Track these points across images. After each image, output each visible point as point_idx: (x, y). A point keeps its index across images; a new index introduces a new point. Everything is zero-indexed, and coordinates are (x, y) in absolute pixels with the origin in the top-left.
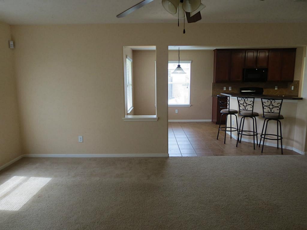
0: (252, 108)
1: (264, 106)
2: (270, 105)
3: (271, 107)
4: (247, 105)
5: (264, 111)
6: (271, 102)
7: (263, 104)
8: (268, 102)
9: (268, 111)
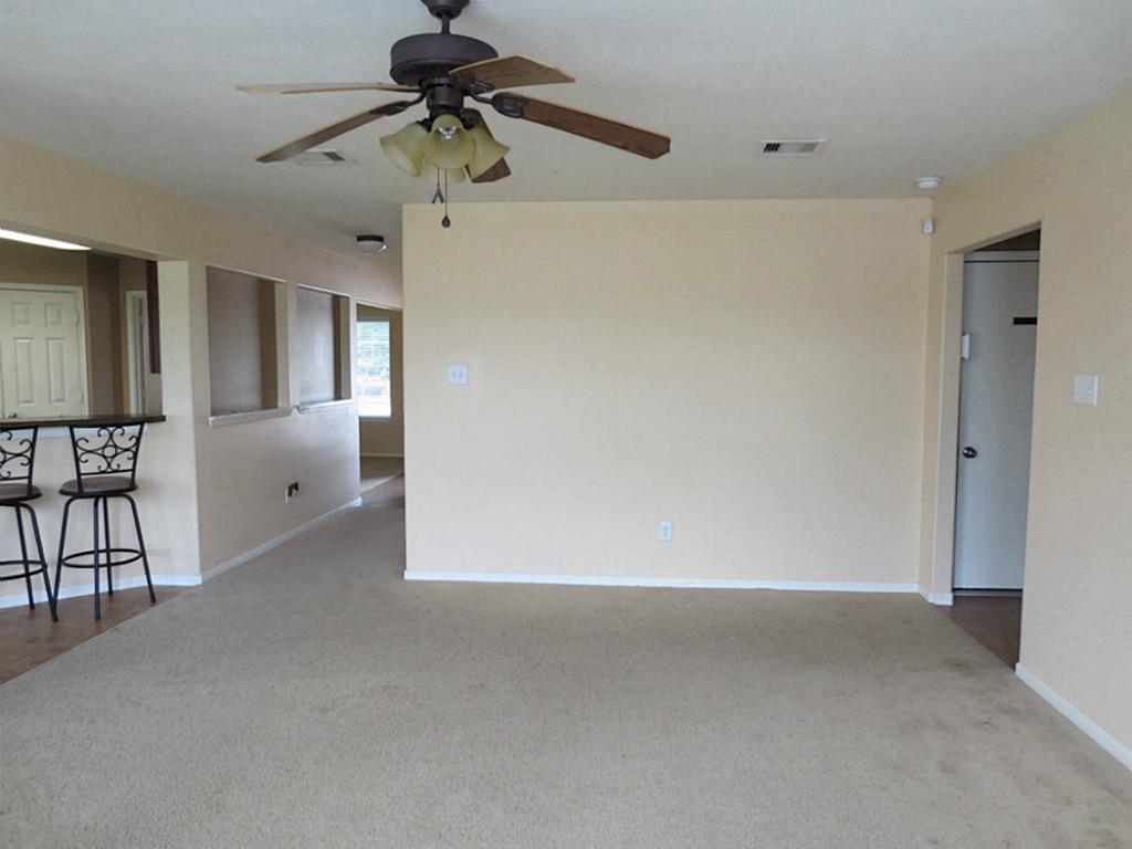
0: (27, 467)
1: (80, 452)
2: (105, 447)
3: (110, 452)
4: (8, 456)
5: (82, 471)
6: (111, 435)
7: (75, 444)
8: (99, 435)
9: (99, 467)
